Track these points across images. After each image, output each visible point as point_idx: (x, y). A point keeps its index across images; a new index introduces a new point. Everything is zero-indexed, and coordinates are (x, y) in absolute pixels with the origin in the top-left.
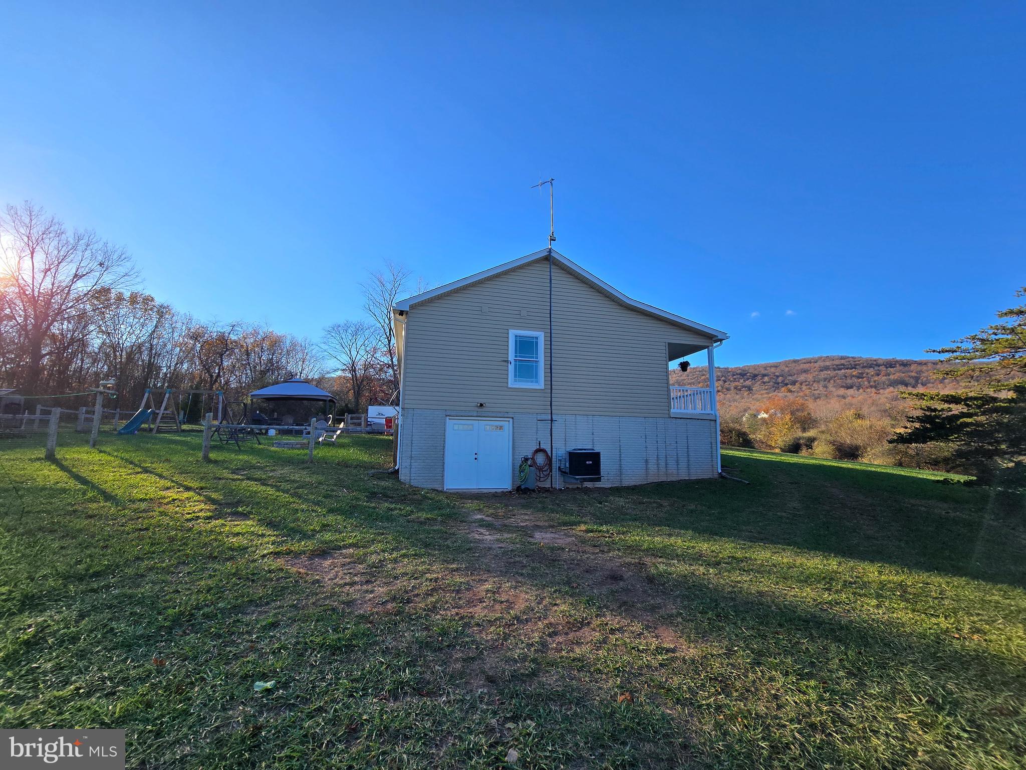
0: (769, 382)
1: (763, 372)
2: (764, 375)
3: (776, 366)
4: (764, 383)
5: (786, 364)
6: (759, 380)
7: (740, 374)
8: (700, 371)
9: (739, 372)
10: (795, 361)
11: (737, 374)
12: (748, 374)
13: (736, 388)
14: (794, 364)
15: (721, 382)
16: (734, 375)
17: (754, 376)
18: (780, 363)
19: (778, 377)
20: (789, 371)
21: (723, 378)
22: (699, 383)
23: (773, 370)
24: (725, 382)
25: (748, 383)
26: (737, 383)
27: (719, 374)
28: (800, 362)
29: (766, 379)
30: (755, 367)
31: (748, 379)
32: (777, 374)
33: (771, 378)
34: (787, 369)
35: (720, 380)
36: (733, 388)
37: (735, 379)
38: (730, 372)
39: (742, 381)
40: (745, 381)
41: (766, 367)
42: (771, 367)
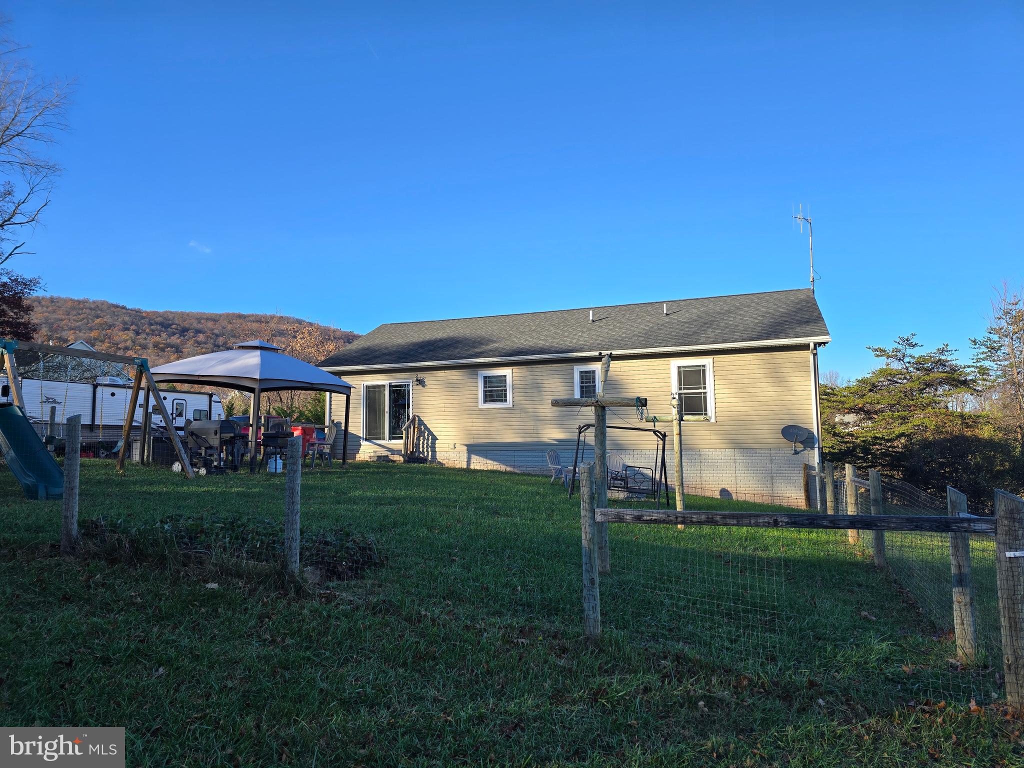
0: (205, 343)
1: (196, 325)
2: (198, 331)
3: (214, 319)
4: (199, 343)
5: (231, 318)
6: (190, 338)
7: (161, 324)
8: (91, 309)
9: (159, 319)
10: (240, 316)
11: (156, 323)
12: (174, 326)
13: (156, 345)
14: (239, 321)
15: (131, 334)
16: (152, 325)
17: (183, 331)
18: (220, 315)
19: (217, 336)
20: (232, 331)
21: (133, 327)
22: (91, 329)
23: (210, 324)
24: (138, 333)
25: (175, 340)
26: (157, 339)
27: (127, 319)
28: (247, 319)
29: (201, 337)
30: (184, 316)
31: (174, 334)
32: (216, 331)
33: (208, 337)
34: (229, 327)
35: (128, 329)
36: (151, 345)
37: (153, 331)
38: (144, 318)
39: (164, 335)
40: (169, 336)
41: (200, 318)
42: (207, 319)
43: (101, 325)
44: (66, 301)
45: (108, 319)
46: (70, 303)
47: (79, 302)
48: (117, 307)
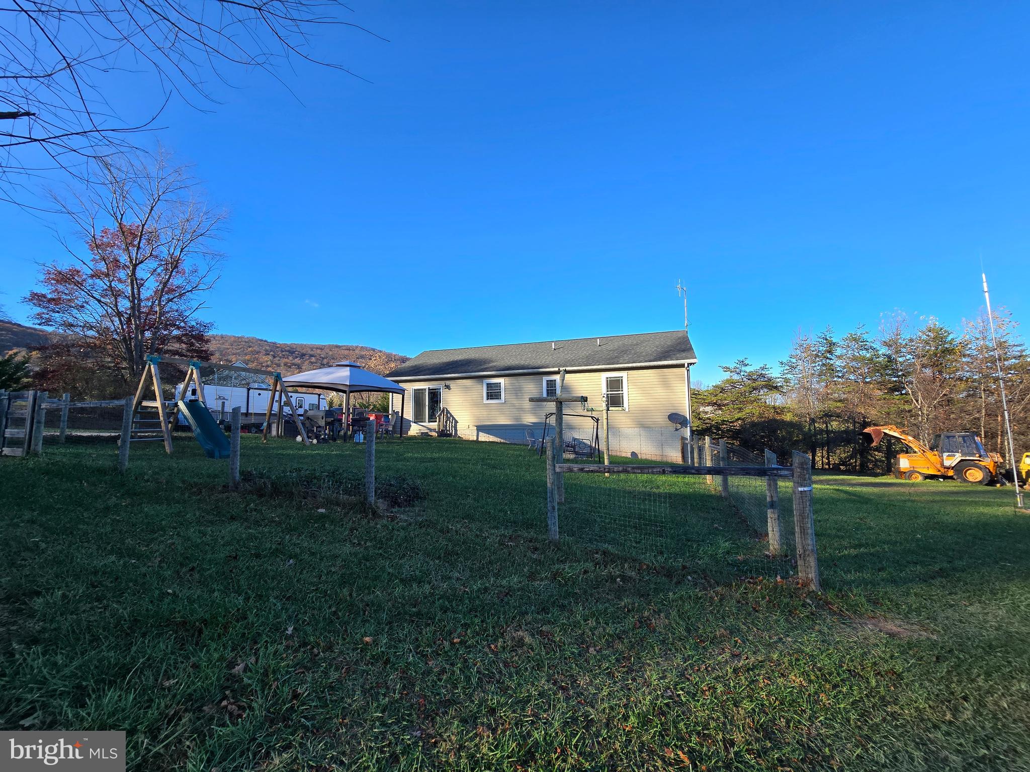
0: (316, 363)
1: (310, 352)
2: (311, 356)
3: (321, 348)
4: (312, 363)
5: (331, 347)
6: (306, 360)
7: (288, 351)
9: (287, 348)
10: (337, 347)
11: (286, 351)
12: (296, 353)
13: (285, 365)
15: (270, 357)
16: (283, 352)
17: (302, 355)
19: (323, 358)
20: (332, 355)
21: (271, 353)
22: (246, 354)
23: (319, 351)
24: (274, 357)
25: (297, 361)
26: (286, 360)
27: (268, 348)
29: (313, 359)
31: (297, 357)
32: (322, 356)
33: (317, 359)
34: (331, 353)
35: (268, 354)
36: (282, 364)
37: (284, 355)
38: (278, 347)
39: (291, 358)
40: (294, 359)
41: (312, 348)
42: (317, 348)
43: (252, 352)
44: (230, 337)
45: (256, 348)
46: (233, 339)
47: (239, 338)
48: (262, 341)
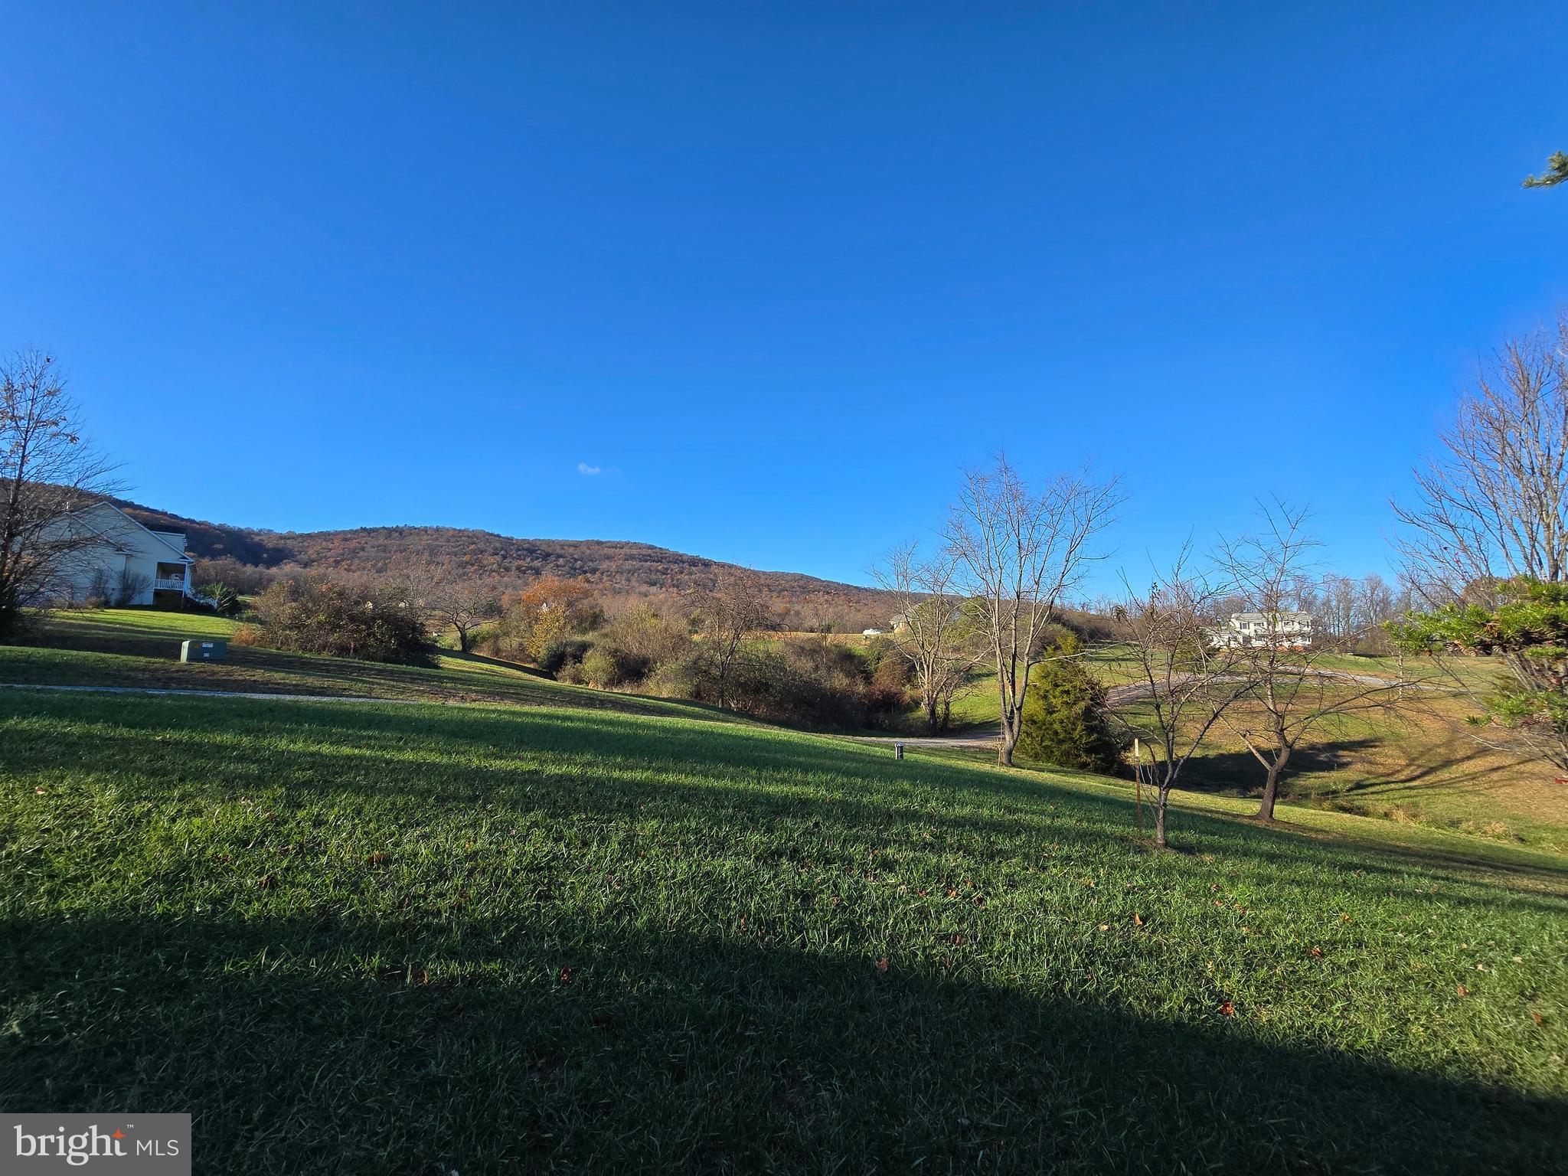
0: (564, 566)
1: (559, 551)
2: (559, 556)
3: (576, 545)
4: (558, 566)
5: (589, 544)
6: (551, 562)
7: (528, 550)
8: (469, 537)
9: (525, 546)
10: (599, 543)
11: (524, 549)
12: (539, 552)
13: (518, 568)
14: (597, 547)
15: (498, 558)
16: (519, 550)
17: (546, 556)
18: (581, 542)
19: (576, 560)
20: (590, 555)
21: (502, 552)
22: (465, 554)
23: (571, 550)
24: (504, 557)
25: (537, 564)
26: (521, 562)
27: (498, 545)
28: (604, 545)
29: (561, 561)
30: (549, 543)
31: (537, 558)
32: (576, 556)
33: (568, 561)
34: (588, 552)
35: (497, 554)
36: (514, 568)
37: (520, 556)
38: (513, 544)
39: (528, 560)
40: (532, 560)
41: (563, 545)
42: (570, 546)
43: (474, 550)
44: (448, 530)
45: (481, 546)
46: (451, 533)
47: (460, 531)
48: (492, 535)
